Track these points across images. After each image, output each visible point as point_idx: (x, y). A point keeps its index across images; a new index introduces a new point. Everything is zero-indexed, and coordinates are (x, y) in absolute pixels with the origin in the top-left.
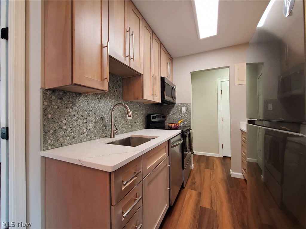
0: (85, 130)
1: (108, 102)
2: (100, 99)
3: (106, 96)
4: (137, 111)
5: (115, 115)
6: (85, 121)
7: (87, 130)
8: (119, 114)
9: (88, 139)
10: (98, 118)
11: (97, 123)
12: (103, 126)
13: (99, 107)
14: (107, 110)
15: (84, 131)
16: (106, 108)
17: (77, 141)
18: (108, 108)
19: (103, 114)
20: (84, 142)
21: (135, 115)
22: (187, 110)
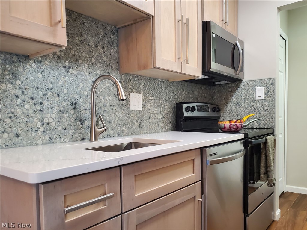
0: (39, 124)
1: (87, 74)
2: (69, 68)
3: (80, 62)
4: (153, 96)
5: (103, 101)
6: (38, 107)
7: (43, 124)
8: (111, 98)
9: (45, 141)
10: (64, 105)
11: (63, 113)
12: (76, 119)
13: (66, 84)
14: (83, 89)
15: (37, 125)
16: (82, 86)
17: (24, 143)
18: (85, 86)
19: (76, 97)
20: (37, 144)
21: (148, 104)
22: (267, 93)
